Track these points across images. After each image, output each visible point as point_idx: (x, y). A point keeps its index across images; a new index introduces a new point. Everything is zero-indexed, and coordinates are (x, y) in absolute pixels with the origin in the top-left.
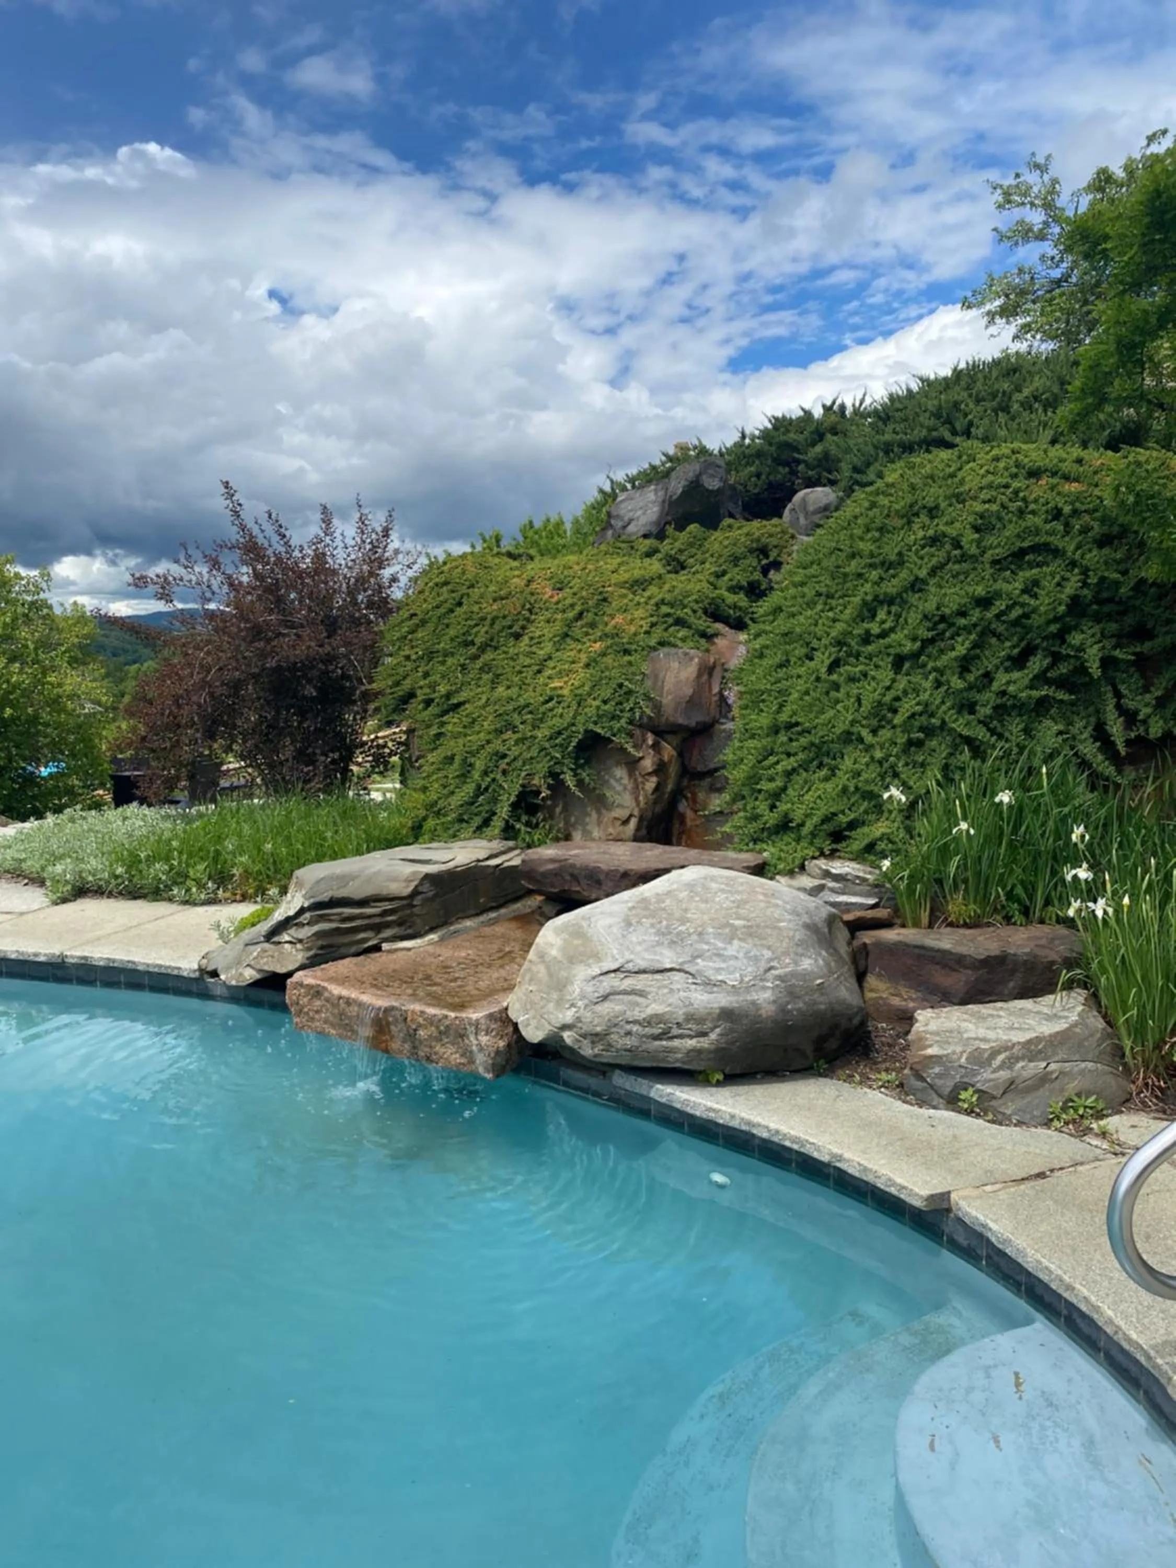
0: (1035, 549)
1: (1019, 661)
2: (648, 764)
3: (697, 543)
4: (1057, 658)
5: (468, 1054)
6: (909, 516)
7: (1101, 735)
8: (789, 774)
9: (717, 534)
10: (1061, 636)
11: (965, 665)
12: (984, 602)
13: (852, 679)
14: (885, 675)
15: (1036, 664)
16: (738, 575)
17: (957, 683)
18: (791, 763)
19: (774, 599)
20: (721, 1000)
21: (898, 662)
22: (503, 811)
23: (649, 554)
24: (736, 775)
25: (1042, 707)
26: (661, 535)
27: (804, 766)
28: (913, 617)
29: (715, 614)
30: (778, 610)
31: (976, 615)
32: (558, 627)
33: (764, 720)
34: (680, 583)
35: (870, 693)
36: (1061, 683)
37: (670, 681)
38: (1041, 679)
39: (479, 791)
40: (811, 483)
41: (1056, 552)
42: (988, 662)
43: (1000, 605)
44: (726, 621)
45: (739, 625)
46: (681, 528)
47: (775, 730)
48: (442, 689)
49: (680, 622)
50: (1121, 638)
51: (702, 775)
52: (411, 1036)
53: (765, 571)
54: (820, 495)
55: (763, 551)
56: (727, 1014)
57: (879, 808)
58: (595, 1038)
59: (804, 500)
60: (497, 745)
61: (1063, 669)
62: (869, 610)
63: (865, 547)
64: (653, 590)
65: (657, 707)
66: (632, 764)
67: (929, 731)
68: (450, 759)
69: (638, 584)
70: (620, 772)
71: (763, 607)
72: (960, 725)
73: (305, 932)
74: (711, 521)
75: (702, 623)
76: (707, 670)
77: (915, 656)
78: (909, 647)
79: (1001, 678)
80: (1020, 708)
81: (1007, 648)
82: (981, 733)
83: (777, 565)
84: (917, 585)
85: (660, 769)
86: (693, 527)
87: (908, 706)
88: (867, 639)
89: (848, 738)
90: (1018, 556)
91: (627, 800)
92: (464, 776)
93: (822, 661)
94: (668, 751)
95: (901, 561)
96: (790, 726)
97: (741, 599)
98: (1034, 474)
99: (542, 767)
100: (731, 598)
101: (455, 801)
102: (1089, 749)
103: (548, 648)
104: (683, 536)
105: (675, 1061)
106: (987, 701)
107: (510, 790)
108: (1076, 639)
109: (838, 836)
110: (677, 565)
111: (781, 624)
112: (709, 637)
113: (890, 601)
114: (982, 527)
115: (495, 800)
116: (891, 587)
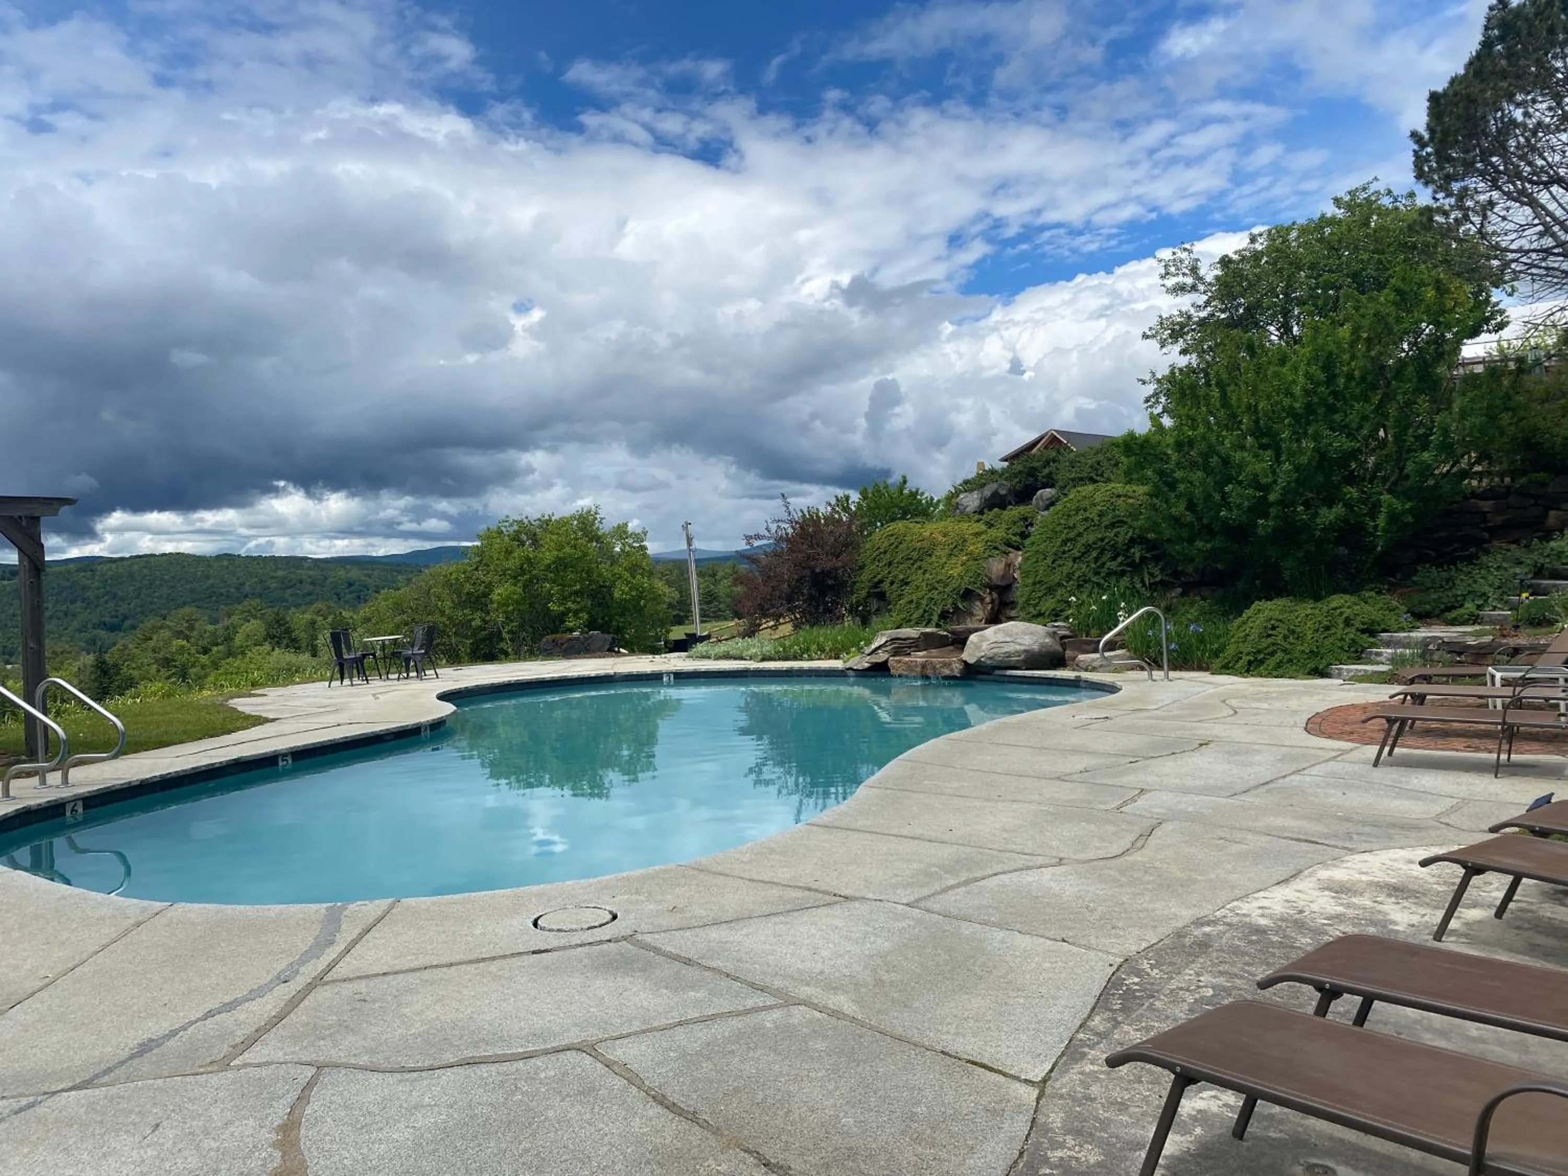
0: (1119, 522)
1: (1114, 559)
2: (988, 600)
3: (998, 516)
4: (1127, 557)
5: (952, 670)
6: (1077, 511)
7: (1143, 581)
8: (1040, 598)
9: (1005, 512)
10: (1127, 550)
11: (1096, 559)
12: (1102, 540)
13: (1060, 566)
14: (1071, 564)
15: (1120, 559)
16: (1015, 529)
17: (1093, 566)
18: (1040, 594)
19: (1032, 539)
20: (1023, 648)
21: (1074, 560)
22: (935, 618)
23: (978, 521)
24: (1021, 601)
25: (1123, 573)
26: (981, 512)
27: (1045, 594)
28: (1079, 545)
29: (1009, 544)
30: (1033, 543)
31: (1099, 543)
32: (947, 551)
33: (1030, 581)
34: (993, 533)
35: (1065, 570)
36: (1128, 565)
37: (994, 569)
38: (1121, 564)
39: (925, 611)
40: (1044, 486)
41: (1125, 523)
42: (1104, 559)
43: (1107, 540)
44: (1012, 547)
45: (1018, 549)
46: (990, 510)
47: (1034, 584)
48: (901, 577)
49: (996, 548)
50: (1148, 551)
51: (1007, 604)
52: (934, 668)
53: (1027, 527)
54: (1047, 492)
55: (1026, 519)
56: (1025, 651)
57: (1069, 604)
58: (991, 658)
59: (1041, 495)
60: (930, 595)
61: (1129, 561)
62: (1064, 542)
63: (1062, 521)
64: (983, 536)
65: (990, 579)
66: (982, 600)
67: (1086, 582)
68: (912, 602)
69: (977, 534)
70: (978, 603)
71: (1027, 542)
72: (1094, 579)
73: (889, 648)
74: (1003, 507)
75: (1004, 548)
76: (1008, 565)
77: (1079, 558)
78: (1078, 554)
79: (1108, 564)
80: (1115, 573)
81: (1108, 555)
82: (1102, 581)
83: (1032, 525)
84: (1080, 535)
85: (992, 602)
86: (996, 510)
87: (1077, 574)
88: (1064, 552)
89: (1059, 585)
90: (1113, 525)
91: (981, 613)
92: (917, 608)
93: (1049, 561)
94: (995, 595)
95: (1074, 526)
96: (1040, 582)
97: (1017, 538)
98: (1119, 496)
99: (950, 601)
100: (1014, 538)
101: (915, 616)
102: (1139, 586)
103: (944, 559)
104: (992, 513)
105: (1012, 664)
106: (1104, 571)
107: (938, 610)
108: (1132, 550)
109: (1057, 615)
110: (990, 525)
111: (1034, 548)
112: (1007, 554)
113: (1071, 540)
114: (1101, 515)
115: (931, 614)
116: (1072, 535)
